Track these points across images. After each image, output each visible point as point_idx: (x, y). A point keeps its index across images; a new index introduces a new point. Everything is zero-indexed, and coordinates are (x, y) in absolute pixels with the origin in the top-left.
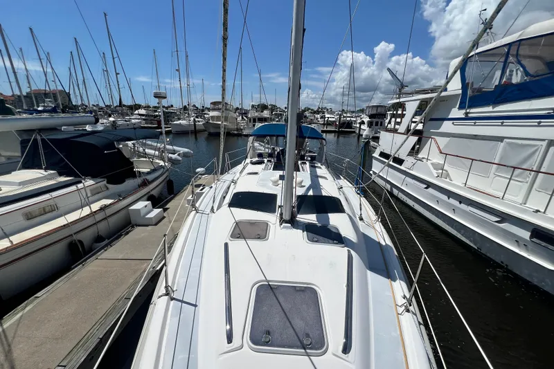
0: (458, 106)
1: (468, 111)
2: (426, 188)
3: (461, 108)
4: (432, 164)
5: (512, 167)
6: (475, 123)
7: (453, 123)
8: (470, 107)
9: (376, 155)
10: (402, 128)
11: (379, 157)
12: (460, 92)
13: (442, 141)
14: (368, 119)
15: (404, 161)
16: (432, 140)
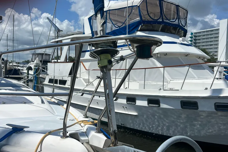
2: (82, 95)
4: (83, 79)
5: (115, 70)
9: (46, 82)
10: (62, 59)
11: (49, 84)
12: (91, 35)
15: (67, 81)
16: (81, 63)
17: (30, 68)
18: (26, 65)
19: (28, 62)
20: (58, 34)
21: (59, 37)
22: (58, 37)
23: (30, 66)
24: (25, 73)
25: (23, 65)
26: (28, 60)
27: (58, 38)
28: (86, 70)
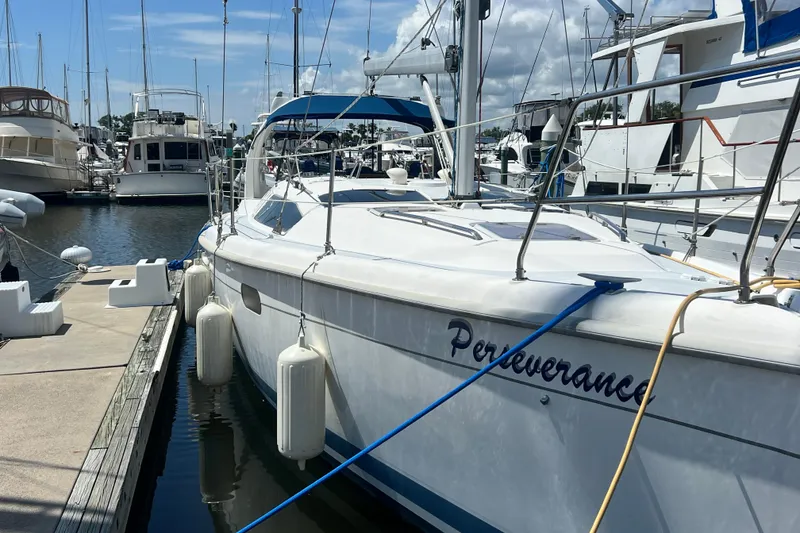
0: (742, 49)
1: (762, 54)
2: (708, 234)
3: (748, 50)
4: (713, 178)
6: (778, 75)
7: (739, 84)
8: (765, 45)
12: (742, 18)
13: (726, 126)
14: (526, 143)
15: (650, 186)
16: (704, 122)
17: (508, 155)
18: (490, 145)
19: (496, 135)
20: (617, 28)
21: (621, 38)
22: (617, 38)
23: (509, 145)
24: (496, 170)
25: (482, 145)
26: (495, 129)
27: (616, 43)
28: (724, 145)
